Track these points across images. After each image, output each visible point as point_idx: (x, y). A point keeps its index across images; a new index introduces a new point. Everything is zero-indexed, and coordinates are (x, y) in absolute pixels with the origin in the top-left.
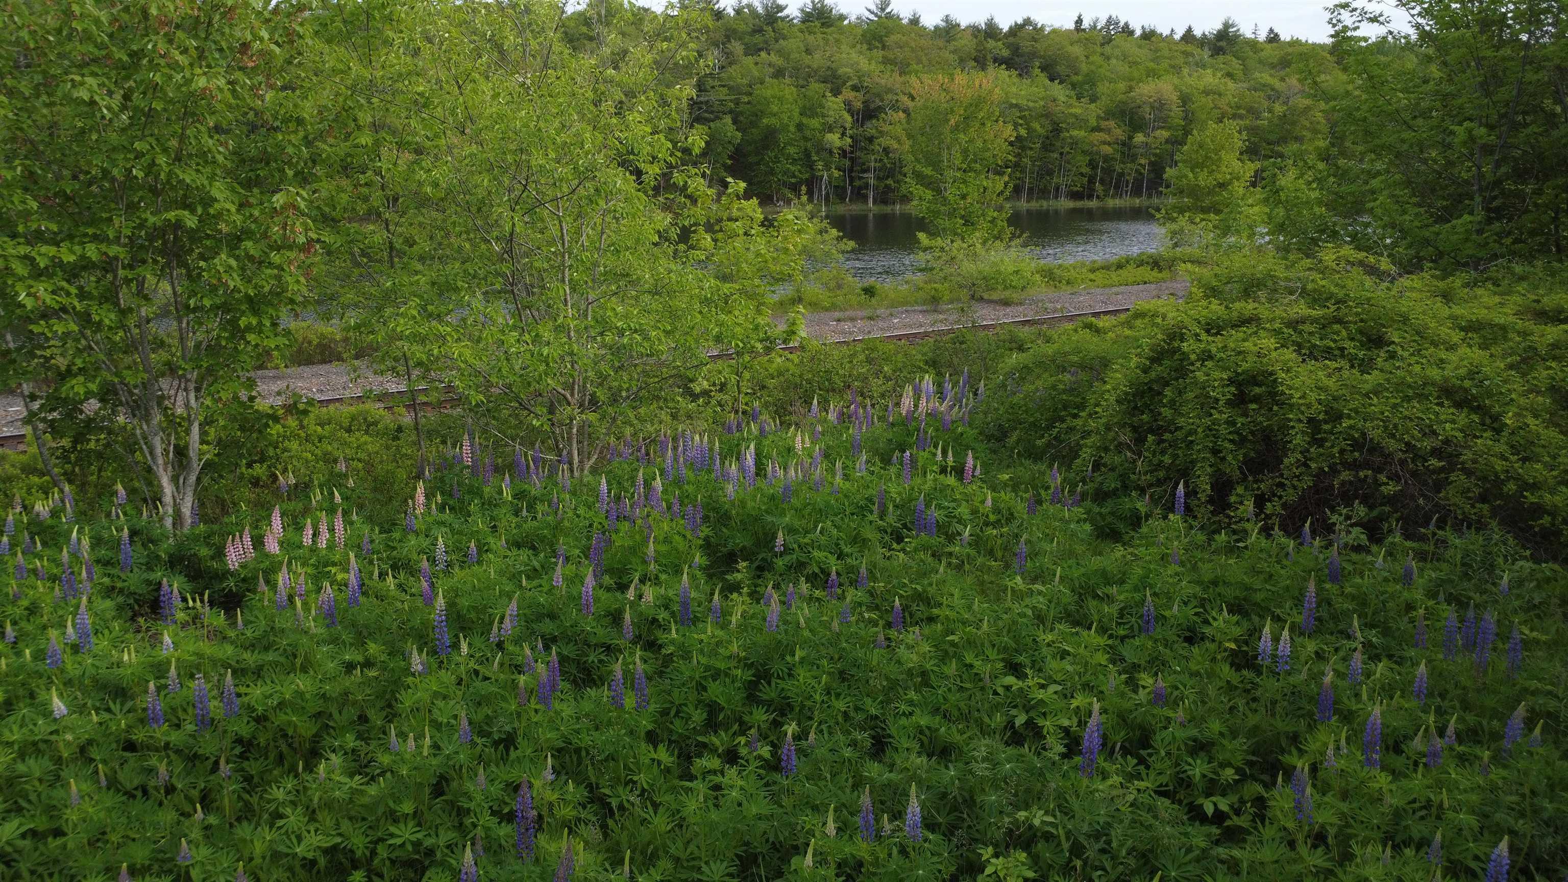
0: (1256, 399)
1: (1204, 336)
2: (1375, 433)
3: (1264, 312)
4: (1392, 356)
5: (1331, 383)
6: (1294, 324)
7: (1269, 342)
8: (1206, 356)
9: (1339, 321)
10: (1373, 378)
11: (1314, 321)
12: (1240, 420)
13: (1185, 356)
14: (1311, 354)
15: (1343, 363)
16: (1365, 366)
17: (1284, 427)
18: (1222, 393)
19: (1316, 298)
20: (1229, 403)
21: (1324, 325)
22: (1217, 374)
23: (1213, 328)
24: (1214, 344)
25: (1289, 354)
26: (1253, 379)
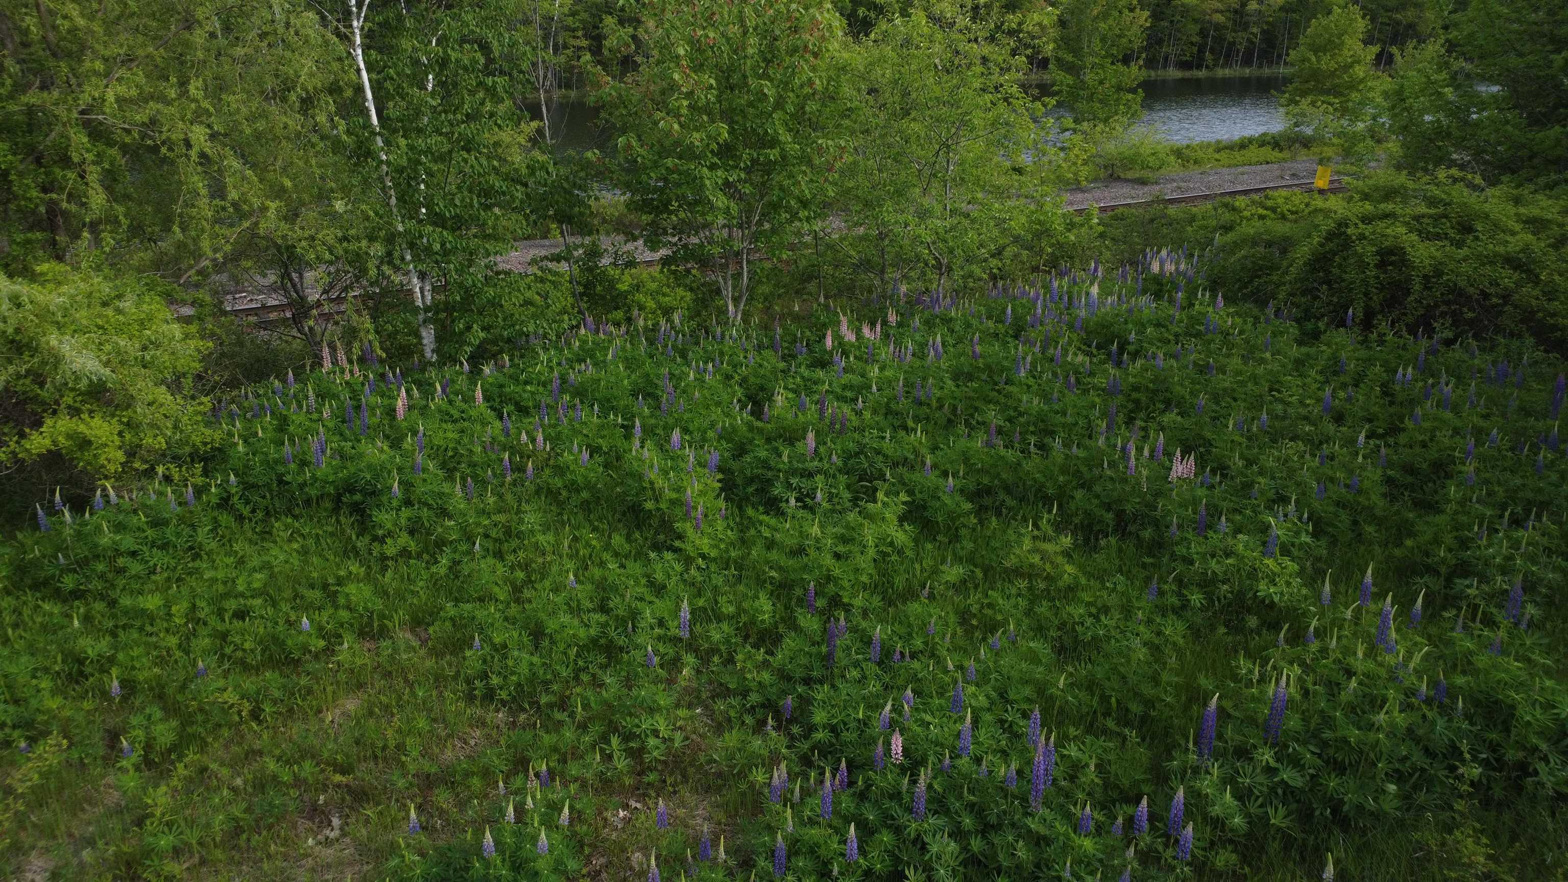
0: (1392, 264)
1: (1361, 225)
2: (1462, 283)
3: (1399, 211)
4: (1477, 238)
5: (1438, 254)
6: (1417, 218)
7: (1402, 230)
8: (1362, 237)
9: (1446, 217)
10: (1464, 252)
11: (1430, 216)
12: (1382, 276)
13: (1348, 237)
14: (1426, 236)
15: (1447, 243)
16: (1459, 245)
17: (1409, 280)
18: (1372, 260)
19: (1432, 202)
20: (1376, 266)
21: (1436, 218)
22: (1369, 248)
23: (1366, 219)
24: (1367, 229)
25: (1414, 237)
26: (1391, 251)
